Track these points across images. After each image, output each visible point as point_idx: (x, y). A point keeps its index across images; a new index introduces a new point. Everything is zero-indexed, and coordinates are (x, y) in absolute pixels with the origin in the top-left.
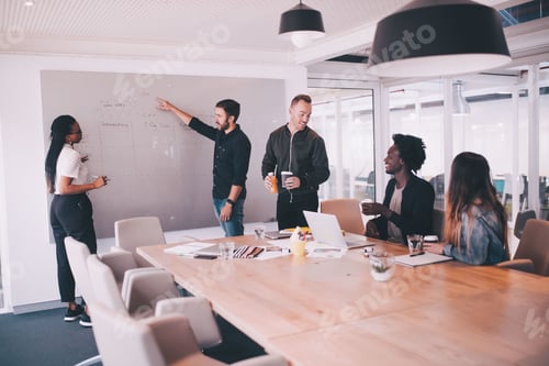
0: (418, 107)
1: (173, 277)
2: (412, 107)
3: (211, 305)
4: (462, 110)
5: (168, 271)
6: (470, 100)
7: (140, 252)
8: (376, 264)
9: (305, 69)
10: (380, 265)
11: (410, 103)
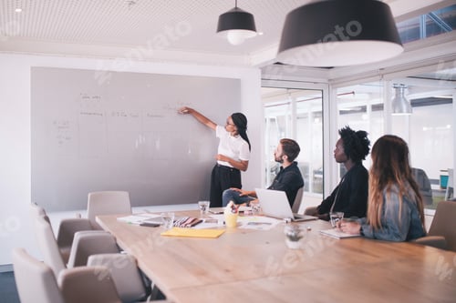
0: (369, 109)
1: (115, 239)
2: (364, 109)
3: (136, 262)
4: (405, 110)
5: (113, 234)
6: (416, 103)
7: (98, 220)
8: (290, 233)
9: (260, 71)
10: (293, 234)
11: (363, 104)
